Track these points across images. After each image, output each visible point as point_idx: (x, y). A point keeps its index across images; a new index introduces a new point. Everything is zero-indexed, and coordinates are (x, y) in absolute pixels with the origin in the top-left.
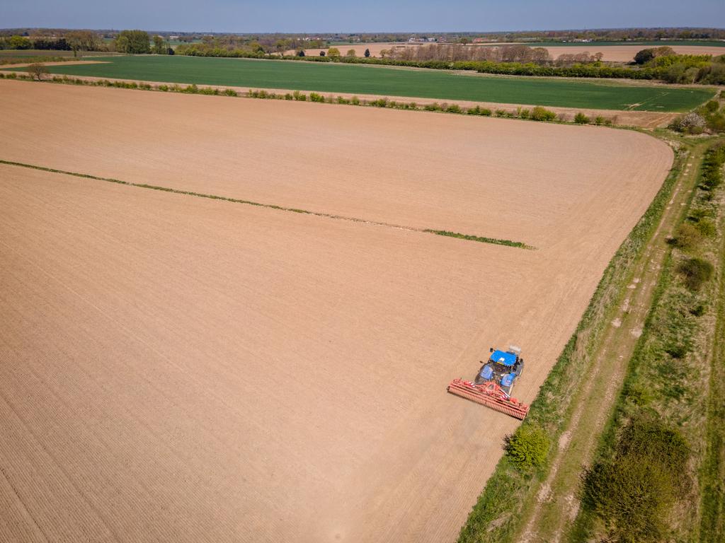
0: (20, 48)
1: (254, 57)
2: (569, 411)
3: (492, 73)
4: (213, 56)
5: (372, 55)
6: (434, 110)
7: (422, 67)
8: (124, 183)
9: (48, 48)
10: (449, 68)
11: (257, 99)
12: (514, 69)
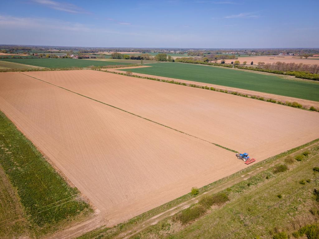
0: (126, 59)
1: (203, 64)
2: (211, 189)
3: (302, 78)
4: (188, 63)
5: (254, 64)
6: (254, 98)
7: (271, 73)
8: (141, 117)
9: (134, 59)
10: (283, 74)
11: (192, 87)
12: (313, 77)
